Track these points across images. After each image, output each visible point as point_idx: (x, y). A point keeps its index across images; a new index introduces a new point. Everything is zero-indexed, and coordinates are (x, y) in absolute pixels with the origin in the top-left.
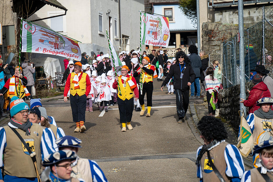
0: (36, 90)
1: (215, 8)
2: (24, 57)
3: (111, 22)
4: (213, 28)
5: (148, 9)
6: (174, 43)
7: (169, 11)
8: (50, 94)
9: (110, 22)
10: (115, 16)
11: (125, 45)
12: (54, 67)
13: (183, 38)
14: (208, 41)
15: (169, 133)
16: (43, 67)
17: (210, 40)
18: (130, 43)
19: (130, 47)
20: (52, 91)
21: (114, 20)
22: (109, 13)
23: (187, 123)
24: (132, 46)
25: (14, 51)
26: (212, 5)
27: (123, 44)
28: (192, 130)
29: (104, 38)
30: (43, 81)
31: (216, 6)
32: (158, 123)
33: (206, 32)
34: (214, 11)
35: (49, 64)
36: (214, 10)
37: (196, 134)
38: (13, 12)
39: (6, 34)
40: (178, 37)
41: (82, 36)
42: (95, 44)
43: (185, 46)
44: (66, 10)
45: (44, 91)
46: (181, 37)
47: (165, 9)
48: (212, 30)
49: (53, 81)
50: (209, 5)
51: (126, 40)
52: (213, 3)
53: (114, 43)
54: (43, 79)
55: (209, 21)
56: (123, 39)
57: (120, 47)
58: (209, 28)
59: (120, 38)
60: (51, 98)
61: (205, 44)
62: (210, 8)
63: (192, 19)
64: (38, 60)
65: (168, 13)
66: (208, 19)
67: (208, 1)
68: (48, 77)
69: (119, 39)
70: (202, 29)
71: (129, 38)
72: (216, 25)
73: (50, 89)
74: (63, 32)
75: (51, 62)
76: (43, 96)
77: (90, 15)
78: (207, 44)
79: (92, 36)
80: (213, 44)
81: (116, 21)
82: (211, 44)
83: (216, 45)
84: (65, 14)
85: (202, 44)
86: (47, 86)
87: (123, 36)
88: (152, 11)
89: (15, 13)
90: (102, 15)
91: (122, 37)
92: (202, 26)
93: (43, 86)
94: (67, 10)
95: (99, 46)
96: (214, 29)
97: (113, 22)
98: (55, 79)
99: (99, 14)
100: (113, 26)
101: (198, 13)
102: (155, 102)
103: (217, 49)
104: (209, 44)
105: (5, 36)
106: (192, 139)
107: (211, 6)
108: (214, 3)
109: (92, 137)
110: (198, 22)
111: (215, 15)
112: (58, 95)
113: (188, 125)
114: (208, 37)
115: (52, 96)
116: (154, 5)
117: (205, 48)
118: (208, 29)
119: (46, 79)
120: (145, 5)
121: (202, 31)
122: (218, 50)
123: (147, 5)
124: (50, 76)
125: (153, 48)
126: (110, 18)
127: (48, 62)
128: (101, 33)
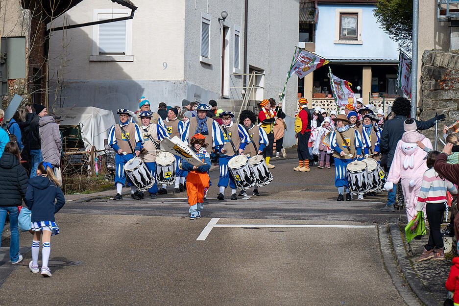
0: (63, 175)
1: (452, 21)
2: (42, 104)
3: (228, 37)
4: (446, 62)
5: (306, 11)
6: (359, 88)
7: (349, 19)
8: (92, 184)
9: (226, 39)
10: (236, 26)
11: (254, 88)
12: (103, 128)
13: (377, 79)
14: (435, 90)
15: (344, 283)
16: (79, 126)
17: (438, 87)
18: (265, 83)
19: (264, 93)
20: (96, 178)
21: (234, 33)
22: (224, 18)
23: (384, 263)
24: (268, 91)
25: (20, 91)
26: (445, 14)
27: (251, 86)
28: (395, 279)
29: (211, 70)
30: (77, 156)
31: (454, 16)
32: (322, 261)
33: (429, 70)
34: (449, 27)
35: (93, 121)
36: (451, 25)
37: (401, 289)
38: (22, 8)
39: (6, 54)
40: (367, 74)
41: (165, 65)
42: (191, 83)
43: (381, 96)
44: (134, 8)
45: (79, 178)
46: (373, 76)
47: (341, 14)
48: (443, 67)
49: (98, 157)
50: (440, 15)
51: (258, 78)
52: (448, 10)
53: (232, 82)
54: (78, 152)
55: (438, 47)
56: (252, 75)
57: (243, 92)
58: (438, 62)
59: (245, 72)
60: (94, 194)
61: (428, 96)
62: (440, 20)
63: (400, 41)
64: (69, 111)
65: (349, 23)
66: (435, 43)
67: (439, 5)
68: (88, 149)
69: (242, 73)
70: (423, 65)
71: (264, 73)
72: (453, 57)
73: (92, 174)
74: (124, 53)
75: (96, 117)
76: (76, 188)
77: (184, 21)
78: (431, 96)
79: (185, 65)
80: (445, 98)
81: (237, 36)
82: (441, 98)
83: (451, 99)
84: (131, 17)
85: (422, 96)
86: (87, 168)
87: (252, 69)
88: (313, 18)
89: (26, 10)
90: (210, 23)
91: (248, 71)
92: (423, 57)
93: (77, 167)
94: (136, 8)
95: (200, 87)
96: (448, 65)
97: (231, 39)
98: (103, 153)
99: (202, 20)
100: (231, 47)
101: (415, 29)
102: (315, 214)
103: (452, 107)
104: (435, 97)
105: (5, 60)
106: (392, 299)
107: (444, 17)
108: (451, 11)
109: (183, 283)
110: (415, 48)
111: (451, 36)
112: (109, 189)
113: (386, 268)
114: (433, 82)
115: (95, 189)
116: (319, 5)
117: (427, 104)
118: (435, 65)
119: (85, 154)
120: (301, 3)
121: (422, 68)
122: (454, 110)
123: (305, 3)
124: (94, 147)
125: (312, 96)
126: (225, 29)
127: (91, 117)
128: (206, 61)
